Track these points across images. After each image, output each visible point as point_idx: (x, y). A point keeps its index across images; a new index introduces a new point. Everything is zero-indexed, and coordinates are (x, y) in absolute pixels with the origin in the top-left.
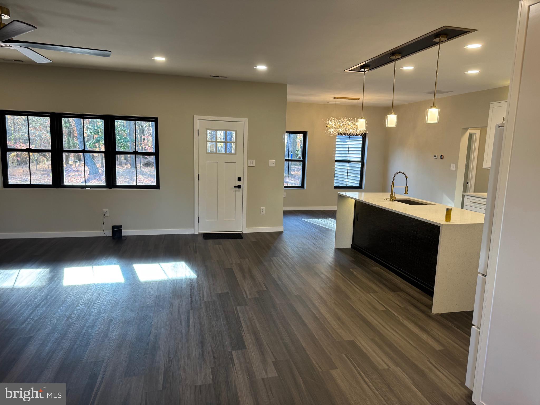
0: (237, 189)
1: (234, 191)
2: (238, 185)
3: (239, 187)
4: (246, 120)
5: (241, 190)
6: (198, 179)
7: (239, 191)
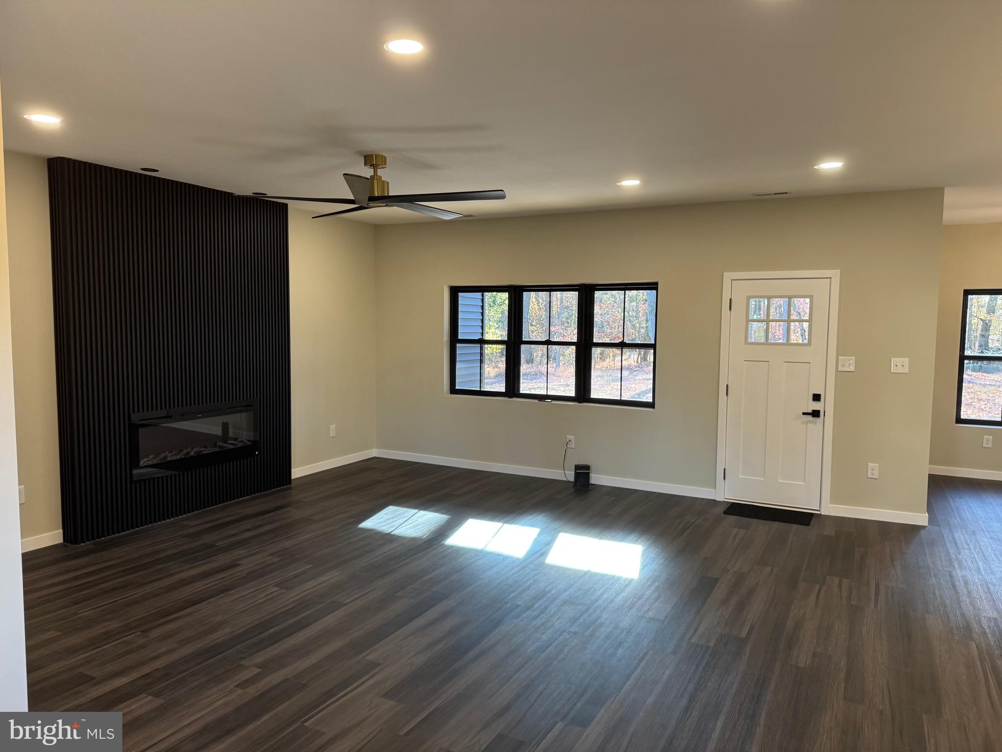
0: (810, 418)
1: (803, 423)
2: (813, 411)
3: (816, 414)
4: (835, 274)
5: (819, 420)
6: (727, 394)
7: (815, 423)
